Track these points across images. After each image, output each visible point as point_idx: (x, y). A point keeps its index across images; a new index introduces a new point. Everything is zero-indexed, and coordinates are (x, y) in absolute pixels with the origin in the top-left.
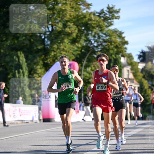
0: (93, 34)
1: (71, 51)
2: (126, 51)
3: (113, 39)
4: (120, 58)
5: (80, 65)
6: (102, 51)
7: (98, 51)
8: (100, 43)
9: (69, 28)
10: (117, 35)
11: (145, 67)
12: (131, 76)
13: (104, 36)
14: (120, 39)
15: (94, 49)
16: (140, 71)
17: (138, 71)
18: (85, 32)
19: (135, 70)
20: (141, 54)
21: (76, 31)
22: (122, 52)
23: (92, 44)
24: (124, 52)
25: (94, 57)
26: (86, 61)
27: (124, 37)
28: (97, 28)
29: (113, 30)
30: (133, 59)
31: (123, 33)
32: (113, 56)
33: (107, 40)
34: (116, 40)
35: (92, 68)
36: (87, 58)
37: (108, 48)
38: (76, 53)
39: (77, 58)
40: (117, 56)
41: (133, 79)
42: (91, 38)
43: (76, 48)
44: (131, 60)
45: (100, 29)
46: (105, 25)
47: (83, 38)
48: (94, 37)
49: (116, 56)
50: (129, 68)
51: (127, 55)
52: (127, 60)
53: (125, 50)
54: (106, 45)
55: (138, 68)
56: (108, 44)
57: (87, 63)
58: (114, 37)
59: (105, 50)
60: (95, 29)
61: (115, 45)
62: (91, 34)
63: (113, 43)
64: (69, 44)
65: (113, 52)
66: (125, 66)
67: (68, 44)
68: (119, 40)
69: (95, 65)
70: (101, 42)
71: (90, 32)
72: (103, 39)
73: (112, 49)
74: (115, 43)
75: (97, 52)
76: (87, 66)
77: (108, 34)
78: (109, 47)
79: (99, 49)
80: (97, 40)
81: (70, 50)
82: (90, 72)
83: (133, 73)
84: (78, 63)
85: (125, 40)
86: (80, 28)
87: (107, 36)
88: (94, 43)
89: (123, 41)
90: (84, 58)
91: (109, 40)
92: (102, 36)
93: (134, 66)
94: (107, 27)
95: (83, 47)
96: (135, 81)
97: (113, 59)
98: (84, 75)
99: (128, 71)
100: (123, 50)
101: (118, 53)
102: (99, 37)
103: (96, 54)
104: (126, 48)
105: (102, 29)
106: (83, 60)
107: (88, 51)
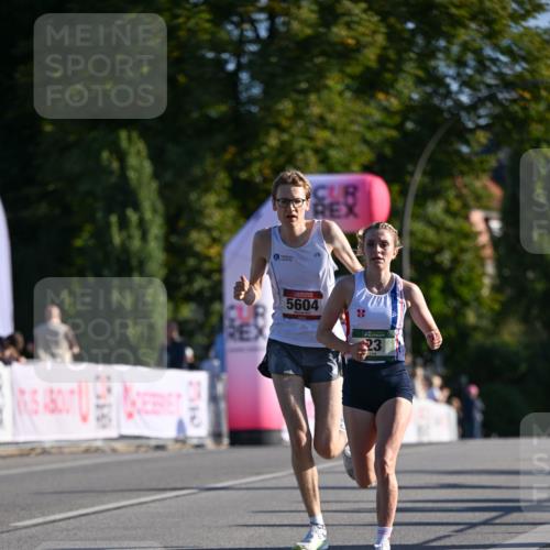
0: (455, 49)
1: (355, 128)
3: (545, 72)
5: (396, 188)
6: (497, 129)
7: (479, 127)
8: (484, 92)
9: (348, 25)
13: (504, 59)
15: (459, 120)
18: (420, 40)
21: (380, 39)
23: (448, 94)
25: (458, 153)
26: (425, 173)
28: (473, 25)
29: (546, 31)
33: (519, 76)
35: (448, 202)
36: (430, 160)
37: (521, 114)
38: (376, 137)
39: (381, 158)
42: (444, 67)
43: (378, 116)
45: (485, 29)
46: (510, 11)
47: (410, 67)
48: (460, 63)
54: (514, 101)
56: (522, 98)
57: (426, 180)
59: (508, 125)
60: (465, 27)
62: (447, 51)
63: (544, 93)
64: (348, 94)
65: (547, 131)
67: (341, 94)
69: (465, 191)
70: (489, 86)
71: (442, 43)
72: (500, 75)
73: (542, 120)
75: (472, 131)
76: (426, 195)
77: (522, 53)
78: (525, 109)
79: (479, 117)
80: (471, 77)
81: (352, 122)
82: (443, 223)
84: (389, 183)
87: (515, 58)
88: (460, 91)
90: (414, 159)
91: (528, 76)
92: (495, 61)
94: (517, 18)
95: (408, 110)
98: (412, 234)
102: (482, 66)
103: (467, 143)
105: (497, 27)
106: (410, 168)
107: (434, 128)
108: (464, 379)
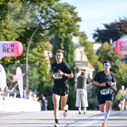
0: (40, 9)
1: (14, 29)
2: (78, 30)
3: (64, 15)
4: (72, 38)
5: (25, 45)
6: (51, 29)
7: (46, 29)
8: (48, 20)
9: (12, 2)
10: (69, 10)
11: (101, 48)
12: (85, 59)
13: (53, 11)
14: (72, 15)
15: (41, 27)
16: (95, 52)
17: (93, 53)
19: (90, 51)
20: (97, 33)
22: (74, 30)
24: (76, 30)
25: (41, 35)
26: (32, 41)
27: (77, 13)
28: (45, 2)
29: (64, 4)
30: (87, 38)
31: (75, 8)
32: (64, 35)
33: (57, 15)
34: (67, 16)
35: (38, 49)
36: (33, 38)
37: (57, 26)
39: (21, 37)
40: (68, 35)
41: (87, 62)
44: (84, 39)
45: (48, 3)
48: (41, 12)
50: (82, 49)
51: (80, 33)
52: (80, 39)
53: (78, 28)
54: (56, 22)
55: (92, 50)
56: (58, 21)
57: (32, 43)
58: (65, 12)
59: (54, 28)
61: (66, 22)
63: (63, 20)
65: (64, 30)
66: (77, 47)
68: (70, 16)
69: (43, 46)
70: (49, 18)
72: (52, 15)
73: (63, 27)
74: (66, 20)
75: (44, 30)
76: (32, 47)
77: (58, 10)
78: (58, 24)
79: (47, 26)
80: (44, 16)
82: (37, 54)
83: (87, 55)
85: (77, 16)
88: (41, 20)
89: (76, 18)
90: (29, 37)
91: (59, 16)
92: (51, 12)
93: (88, 46)
96: (89, 64)
97: (63, 39)
98: (29, 57)
99: (81, 52)
100: (75, 27)
101: (69, 32)
102: (47, 13)
103: (43, 33)
104: (78, 26)
105: (51, 3)
106: (28, 40)
108: (42, 95)
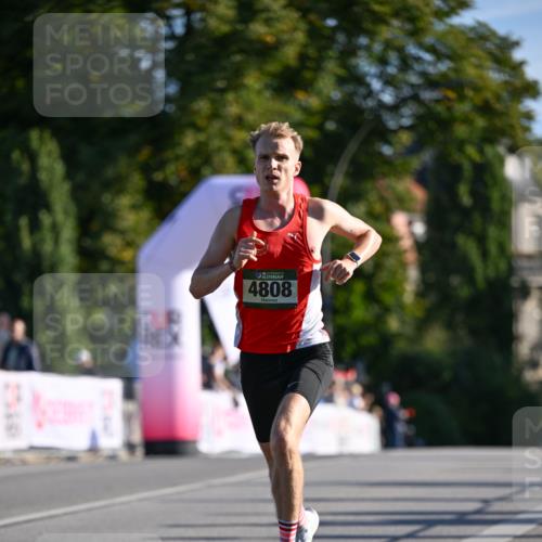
0: (377, 48)
2: (527, 129)
3: (471, 71)
4: (502, 162)
6: (421, 129)
7: (401, 128)
8: (406, 92)
9: (268, 22)
10: (491, 54)
13: (428, 57)
14: (501, 71)
18: (341, 38)
21: (300, 36)
22: (509, 131)
23: (370, 93)
24: (519, 132)
25: (380, 155)
27: (522, 63)
28: (396, 23)
29: (473, 29)
31: (516, 44)
32: (471, 151)
33: (444, 75)
34: (483, 78)
35: (371, 205)
37: (445, 115)
40: (489, 150)
42: (366, 66)
45: (408, 26)
46: (433, 8)
47: (331, 66)
48: (383, 61)
49: (481, 151)
53: (524, 122)
54: (437, 101)
56: (446, 98)
57: (348, 182)
59: (432, 125)
60: (387, 23)
61: (479, 101)
62: (369, 48)
63: (469, 93)
64: (267, 93)
65: (471, 132)
67: (259, 93)
68: (495, 77)
69: (387, 194)
70: (412, 86)
71: (364, 41)
72: (424, 74)
73: (467, 121)
74: (477, 89)
75: (395, 132)
77: (448, 52)
78: (449, 109)
79: (403, 117)
80: (394, 76)
85: (522, 75)
86: (318, 23)
87: (439, 56)
88: (382, 91)
89: (518, 83)
90: (334, 159)
91: (452, 75)
92: (418, 59)
94: (441, 15)
95: (329, 110)
97: (467, 166)
100: (513, 121)
101: (489, 137)
102: (406, 63)
103: (388, 142)
104: (529, 116)
105: (421, 24)
106: (330, 169)
107: (355, 127)
108: (386, 387)
